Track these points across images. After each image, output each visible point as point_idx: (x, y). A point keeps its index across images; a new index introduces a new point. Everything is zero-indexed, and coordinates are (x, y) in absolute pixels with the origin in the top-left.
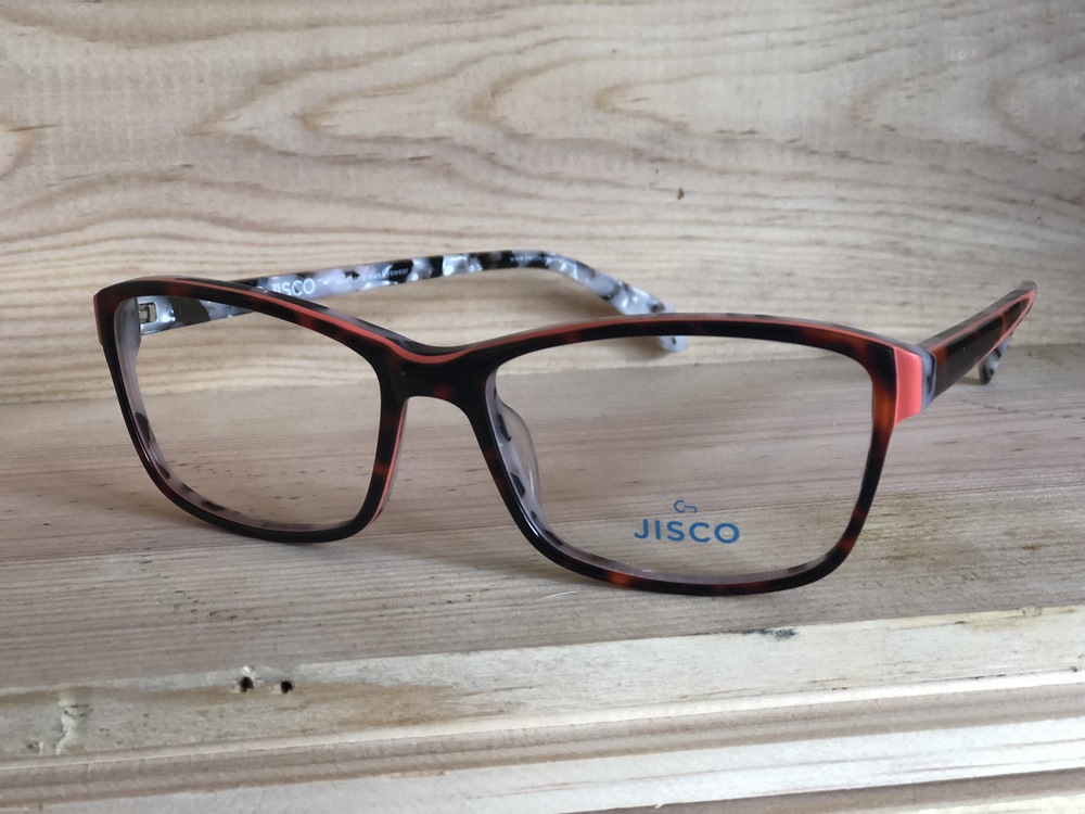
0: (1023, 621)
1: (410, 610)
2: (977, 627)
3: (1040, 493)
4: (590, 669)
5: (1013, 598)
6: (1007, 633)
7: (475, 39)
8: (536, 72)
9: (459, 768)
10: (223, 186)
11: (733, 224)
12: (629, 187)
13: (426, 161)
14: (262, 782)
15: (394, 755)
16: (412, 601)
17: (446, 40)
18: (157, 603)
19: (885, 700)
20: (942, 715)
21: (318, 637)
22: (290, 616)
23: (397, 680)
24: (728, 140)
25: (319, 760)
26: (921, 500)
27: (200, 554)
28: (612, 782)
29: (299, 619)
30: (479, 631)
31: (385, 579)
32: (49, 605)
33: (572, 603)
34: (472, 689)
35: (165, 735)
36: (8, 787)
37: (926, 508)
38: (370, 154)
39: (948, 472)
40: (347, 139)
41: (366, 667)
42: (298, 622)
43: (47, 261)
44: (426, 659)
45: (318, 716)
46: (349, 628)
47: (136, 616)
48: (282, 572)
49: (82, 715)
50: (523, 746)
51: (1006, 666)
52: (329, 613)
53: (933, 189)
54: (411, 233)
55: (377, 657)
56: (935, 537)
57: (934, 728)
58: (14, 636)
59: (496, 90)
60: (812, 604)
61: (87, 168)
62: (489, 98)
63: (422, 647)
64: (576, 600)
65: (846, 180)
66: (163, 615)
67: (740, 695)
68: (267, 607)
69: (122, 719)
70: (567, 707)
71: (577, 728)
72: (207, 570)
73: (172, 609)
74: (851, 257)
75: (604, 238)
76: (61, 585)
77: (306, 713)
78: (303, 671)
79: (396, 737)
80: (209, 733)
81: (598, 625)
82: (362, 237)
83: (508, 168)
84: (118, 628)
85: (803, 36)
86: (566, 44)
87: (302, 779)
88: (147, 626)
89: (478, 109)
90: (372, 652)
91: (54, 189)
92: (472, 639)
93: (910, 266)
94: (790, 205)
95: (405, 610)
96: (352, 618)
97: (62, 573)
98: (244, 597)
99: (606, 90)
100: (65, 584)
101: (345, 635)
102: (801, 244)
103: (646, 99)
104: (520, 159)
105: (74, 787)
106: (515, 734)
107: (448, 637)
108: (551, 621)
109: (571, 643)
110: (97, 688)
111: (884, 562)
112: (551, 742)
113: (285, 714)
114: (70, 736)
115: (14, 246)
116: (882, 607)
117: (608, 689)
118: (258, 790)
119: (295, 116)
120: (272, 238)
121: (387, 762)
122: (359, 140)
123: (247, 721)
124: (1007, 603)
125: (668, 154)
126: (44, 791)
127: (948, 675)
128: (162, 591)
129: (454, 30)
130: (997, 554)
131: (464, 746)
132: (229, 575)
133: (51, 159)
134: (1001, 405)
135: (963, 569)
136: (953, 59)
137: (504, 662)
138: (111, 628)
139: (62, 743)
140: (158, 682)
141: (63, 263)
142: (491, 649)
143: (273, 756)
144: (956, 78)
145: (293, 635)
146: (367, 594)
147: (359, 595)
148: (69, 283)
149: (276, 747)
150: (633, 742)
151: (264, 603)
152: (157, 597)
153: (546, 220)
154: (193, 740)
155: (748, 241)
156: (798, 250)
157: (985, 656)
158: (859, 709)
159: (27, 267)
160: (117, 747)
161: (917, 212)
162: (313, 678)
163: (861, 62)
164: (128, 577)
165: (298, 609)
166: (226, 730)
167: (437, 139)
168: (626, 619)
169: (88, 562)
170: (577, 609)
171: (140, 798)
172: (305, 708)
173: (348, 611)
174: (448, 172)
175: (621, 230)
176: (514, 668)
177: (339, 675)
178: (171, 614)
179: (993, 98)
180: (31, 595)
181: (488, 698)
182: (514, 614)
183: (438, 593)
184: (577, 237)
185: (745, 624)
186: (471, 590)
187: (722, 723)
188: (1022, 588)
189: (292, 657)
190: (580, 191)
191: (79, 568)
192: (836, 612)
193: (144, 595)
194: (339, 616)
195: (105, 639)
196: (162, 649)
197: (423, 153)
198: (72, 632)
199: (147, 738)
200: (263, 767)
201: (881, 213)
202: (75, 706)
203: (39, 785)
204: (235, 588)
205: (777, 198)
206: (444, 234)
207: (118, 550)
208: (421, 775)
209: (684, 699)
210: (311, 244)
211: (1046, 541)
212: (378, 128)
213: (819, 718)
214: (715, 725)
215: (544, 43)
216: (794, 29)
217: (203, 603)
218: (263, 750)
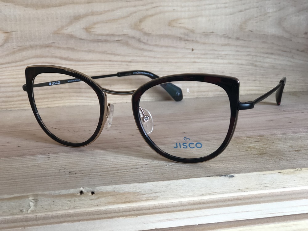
0: (297, 172)
1: (126, 171)
2: (284, 174)
3: (298, 135)
4: (177, 187)
5: (294, 165)
6: (292, 175)
7: (135, 6)
8: (152, 16)
9: (142, 215)
10: (64, 49)
11: (207, 58)
12: (178, 48)
13: (121, 41)
14: (87, 220)
15: (123, 212)
16: (126, 168)
17: (127, 7)
18: (54, 169)
19: (259, 194)
20: (275, 198)
21: (101, 179)
22: (92, 173)
23: (124, 191)
24: (206, 34)
25: (102, 213)
26: (265, 137)
27: (64, 155)
28: (184, 218)
29: (94, 173)
30: (146, 176)
31: (118, 162)
32: (23, 170)
33: (171, 168)
34: (145, 193)
35: (59, 207)
36: (15, 222)
37: (267, 139)
38: (105, 39)
39: (272, 129)
40: (98, 35)
41: (115, 187)
42: (94, 174)
43: (13, 70)
44: (132, 185)
45: (102, 201)
46: (109, 176)
47: (48, 173)
48: (88, 160)
49: (35, 202)
50: (159, 208)
51: (292, 184)
52: (103, 172)
53: (263, 48)
54: (117, 61)
55: (118, 184)
56: (271, 148)
57: (273, 202)
58: (14, 179)
59: (141, 21)
60: (238, 168)
61: (25, 44)
62: (139, 23)
63: (130, 181)
64: (172, 167)
65: (239, 46)
66: (56, 173)
67: (219, 193)
68: (85, 170)
69: (46, 203)
70: (171, 197)
71: (173, 203)
72: (67, 160)
73: (58, 171)
74: (240, 67)
75: (171, 62)
76: (26, 164)
77: (99, 200)
78: (97, 189)
79: (123, 206)
80: (71, 206)
81: (179, 174)
82: (103, 63)
83: (144, 43)
84: (44, 177)
85: (227, 5)
86: (160, 8)
87: (98, 219)
88: (52, 176)
89: (136, 26)
90: (116, 183)
91: (15, 50)
92: (144, 179)
93: (256, 70)
94: (223, 53)
95: (124, 171)
96: (110, 173)
97: (26, 161)
98: (78, 167)
99: (171, 21)
100: (27, 164)
101: (108, 178)
102: (226, 64)
103: (183, 23)
104: (147, 40)
105: (34, 222)
106: (156, 205)
107: (137, 178)
108: (166, 173)
109: (172, 180)
110: (40, 194)
111: (256, 155)
112: (167, 207)
113: (93, 201)
114: (32, 208)
115: (4, 66)
116: (258, 168)
117: (182, 192)
118: (85, 222)
119: (84, 28)
120: (78, 63)
121: (121, 214)
122: (102, 35)
123: (82, 203)
124: (292, 167)
125: (189, 39)
126: (25, 223)
127: (276, 187)
128: (55, 166)
129: (129, 4)
130: (288, 153)
131: (142, 209)
132: (73, 161)
133: (14, 41)
134: (284, 109)
135: (279, 157)
136: (268, 11)
137: (153, 185)
138: (42, 177)
139: (30, 210)
140: (57, 192)
141: (18, 71)
142: (150, 182)
143: (89, 212)
144: (269, 17)
145: (94, 178)
146: (113, 166)
147: (111, 166)
148: (20, 76)
149: (89, 210)
150: (190, 207)
151: (84, 169)
152: (53, 168)
153: (155, 58)
154: (67, 208)
155: (211, 63)
156: (225, 65)
157: (286, 181)
158: (252, 197)
159: (8, 72)
160: (45, 210)
161: (259, 55)
162: (100, 191)
163: (243, 12)
164: (44, 162)
165: (94, 171)
166: (76, 206)
167: (124, 35)
168: (187, 173)
169: (32, 157)
170: (173, 170)
171: (53, 225)
172: (98, 199)
173: (108, 171)
174: (127, 44)
175: (176, 60)
176: (156, 187)
177: (107, 190)
178: (58, 172)
179: (280, 22)
180: (18, 167)
181: (149, 195)
182: (155, 171)
183: (133, 166)
184: (164, 62)
185: (220, 173)
186: (142, 165)
187: (214, 201)
188: (296, 162)
189: (94, 185)
190: (164, 49)
191: (31, 159)
192: (245, 170)
193: (50, 167)
194: (106, 172)
195: (40, 180)
196: (57, 183)
197: (120, 39)
198: (31, 178)
199: (54, 208)
200: (86, 216)
201: (248, 55)
202: (34, 199)
203: (24, 222)
204: (75, 165)
205: (220, 51)
206: (126, 62)
207: (41, 154)
208: (131, 217)
209: (203, 195)
210: (88, 65)
211: (301, 149)
212: (107, 32)
213: (241, 200)
214: (212, 202)
215: (154, 8)
216: (224, 3)
217: (67, 169)
218: (86, 211)
